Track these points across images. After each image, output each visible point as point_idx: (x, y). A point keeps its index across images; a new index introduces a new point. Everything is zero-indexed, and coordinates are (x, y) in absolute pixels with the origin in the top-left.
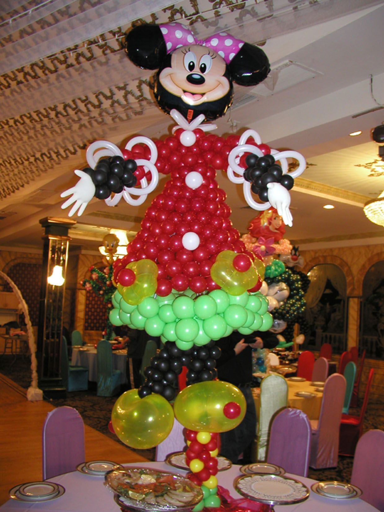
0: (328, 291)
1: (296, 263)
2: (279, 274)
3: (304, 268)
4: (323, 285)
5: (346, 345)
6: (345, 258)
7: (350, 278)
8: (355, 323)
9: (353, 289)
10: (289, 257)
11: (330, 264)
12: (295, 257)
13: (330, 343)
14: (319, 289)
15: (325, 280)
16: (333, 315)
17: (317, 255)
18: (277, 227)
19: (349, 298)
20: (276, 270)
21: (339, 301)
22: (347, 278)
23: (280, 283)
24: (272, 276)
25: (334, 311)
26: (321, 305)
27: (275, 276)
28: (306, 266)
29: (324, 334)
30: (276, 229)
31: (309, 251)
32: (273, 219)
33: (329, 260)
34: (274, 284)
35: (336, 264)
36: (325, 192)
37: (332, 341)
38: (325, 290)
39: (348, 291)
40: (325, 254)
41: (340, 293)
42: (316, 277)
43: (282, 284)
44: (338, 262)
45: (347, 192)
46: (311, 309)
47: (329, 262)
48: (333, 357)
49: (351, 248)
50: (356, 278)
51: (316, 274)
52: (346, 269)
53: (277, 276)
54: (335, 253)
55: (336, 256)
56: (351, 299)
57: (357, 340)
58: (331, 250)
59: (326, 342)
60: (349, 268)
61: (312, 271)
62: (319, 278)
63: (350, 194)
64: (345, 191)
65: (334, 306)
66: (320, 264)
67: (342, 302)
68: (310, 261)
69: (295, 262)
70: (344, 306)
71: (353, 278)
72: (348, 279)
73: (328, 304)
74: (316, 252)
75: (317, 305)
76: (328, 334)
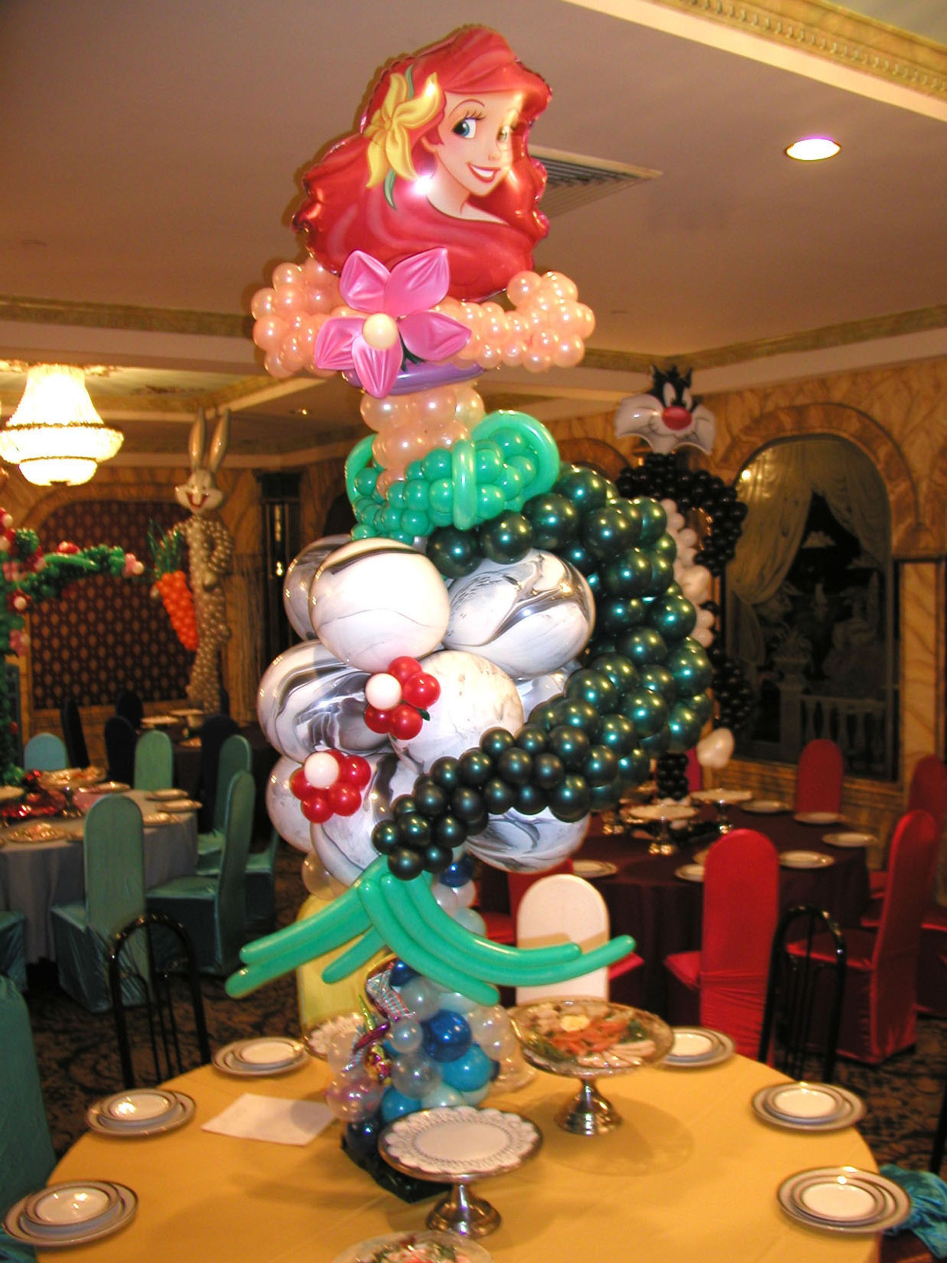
0: (817, 540)
1: (687, 438)
2: (517, 504)
3: (725, 459)
4: (798, 518)
5: (897, 744)
6: (877, 412)
7: (903, 486)
8: (930, 659)
9: (917, 529)
10: (656, 414)
11: (822, 436)
12: (677, 412)
13: (834, 736)
14: (785, 534)
15: (808, 497)
16: (839, 632)
17: (770, 406)
18: (483, 190)
19: (898, 564)
20: (485, 478)
21: (862, 578)
22: (889, 487)
23: (531, 558)
24: (463, 522)
25: (845, 614)
26: (794, 591)
27: (487, 515)
28: (731, 449)
29: (811, 701)
30: (474, 201)
31: (739, 393)
32: (445, 131)
33: (815, 422)
34: (488, 567)
35: (844, 435)
36: (793, 41)
37: (843, 731)
38: (804, 538)
39: (896, 537)
40: (800, 400)
41: (864, 544)
42: (771, 485)
43: (540, 565)
44: (850, 428)
45: (912, 41)
46: (755, 606)
47: (819, 431)
48: (847, 785)
49: (899, 369)
50: (924, 487)
51: (772, 478)
52: (883, 451)
53: (505, 515)
54: (837, 395)
55: (840, 405)
56: (909, 568)
57: (937, 725)
58: (823, 382)
59: (818, 735)
60: (897, 447)
61: (754, 467)
62: (779, 488)
63: (922, 55)
64: (900, 37)
65: (842, 594)
66: (782, 440)
67: (874, 580)
68: (747, 430)
69: (681, 433)
70: (882, 597)
71: (914, 488)
72: (896, 491)
73: (819, 588)
74: (763, 394)
75: (779, 591)
76: (827, 702)
